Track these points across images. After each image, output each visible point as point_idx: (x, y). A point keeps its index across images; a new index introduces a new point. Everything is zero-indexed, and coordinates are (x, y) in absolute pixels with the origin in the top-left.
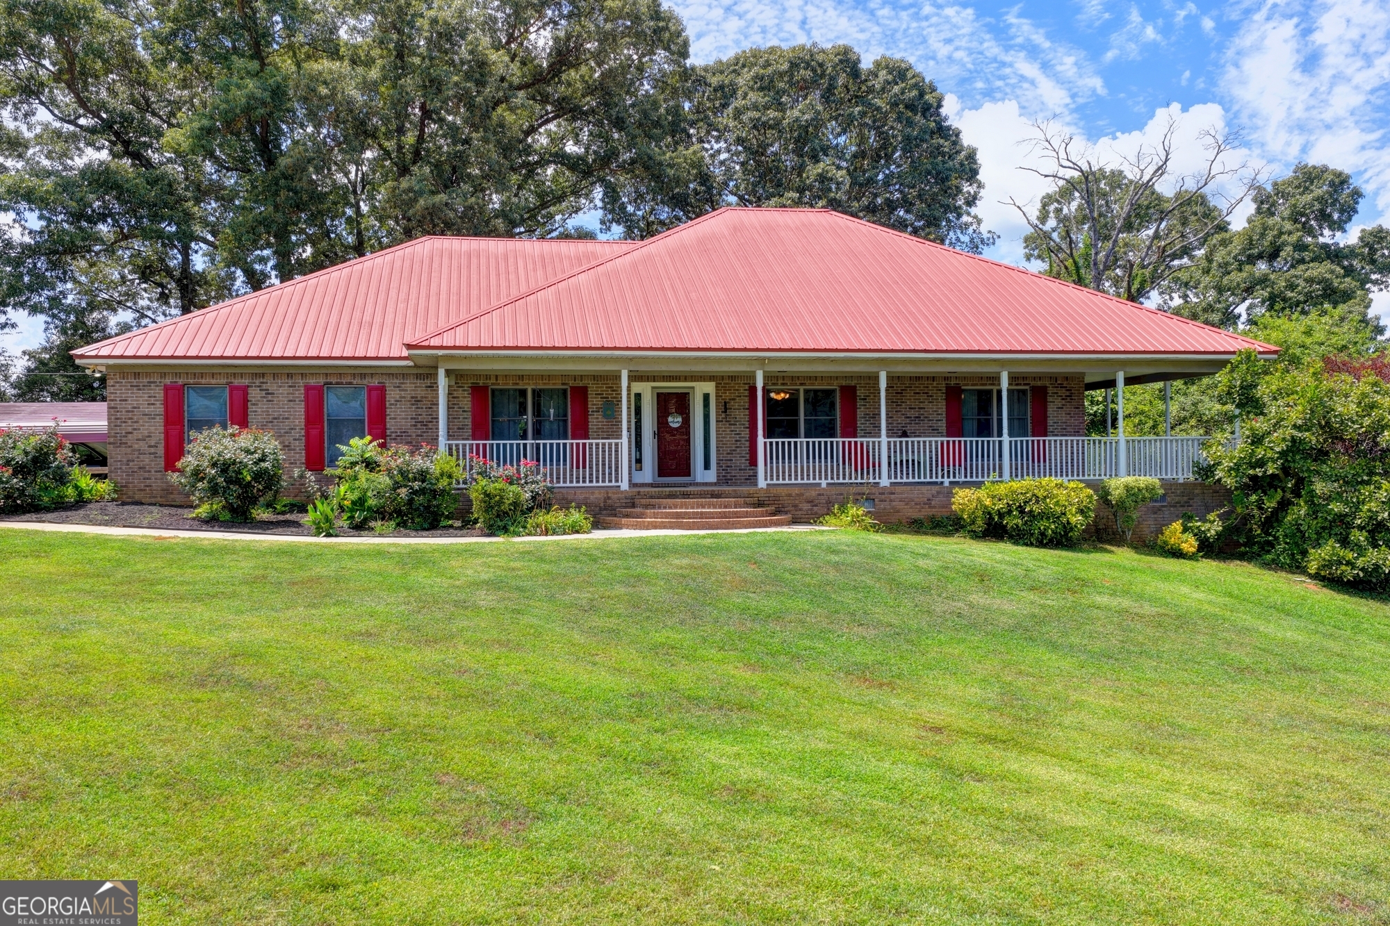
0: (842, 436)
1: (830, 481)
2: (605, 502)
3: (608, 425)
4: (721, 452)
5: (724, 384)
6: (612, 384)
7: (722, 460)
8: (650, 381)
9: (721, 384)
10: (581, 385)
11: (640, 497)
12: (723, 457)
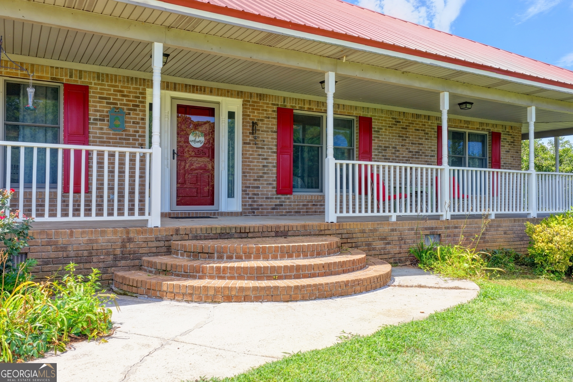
3: (116, 139)
4: (248, 178)
5: (253, 102)
6: (122, 87)
7: (249, 187)
8: (171, 90)
9: (249, 101)
10: (79, 84)
11: (179, 237)
12: (250, 184)
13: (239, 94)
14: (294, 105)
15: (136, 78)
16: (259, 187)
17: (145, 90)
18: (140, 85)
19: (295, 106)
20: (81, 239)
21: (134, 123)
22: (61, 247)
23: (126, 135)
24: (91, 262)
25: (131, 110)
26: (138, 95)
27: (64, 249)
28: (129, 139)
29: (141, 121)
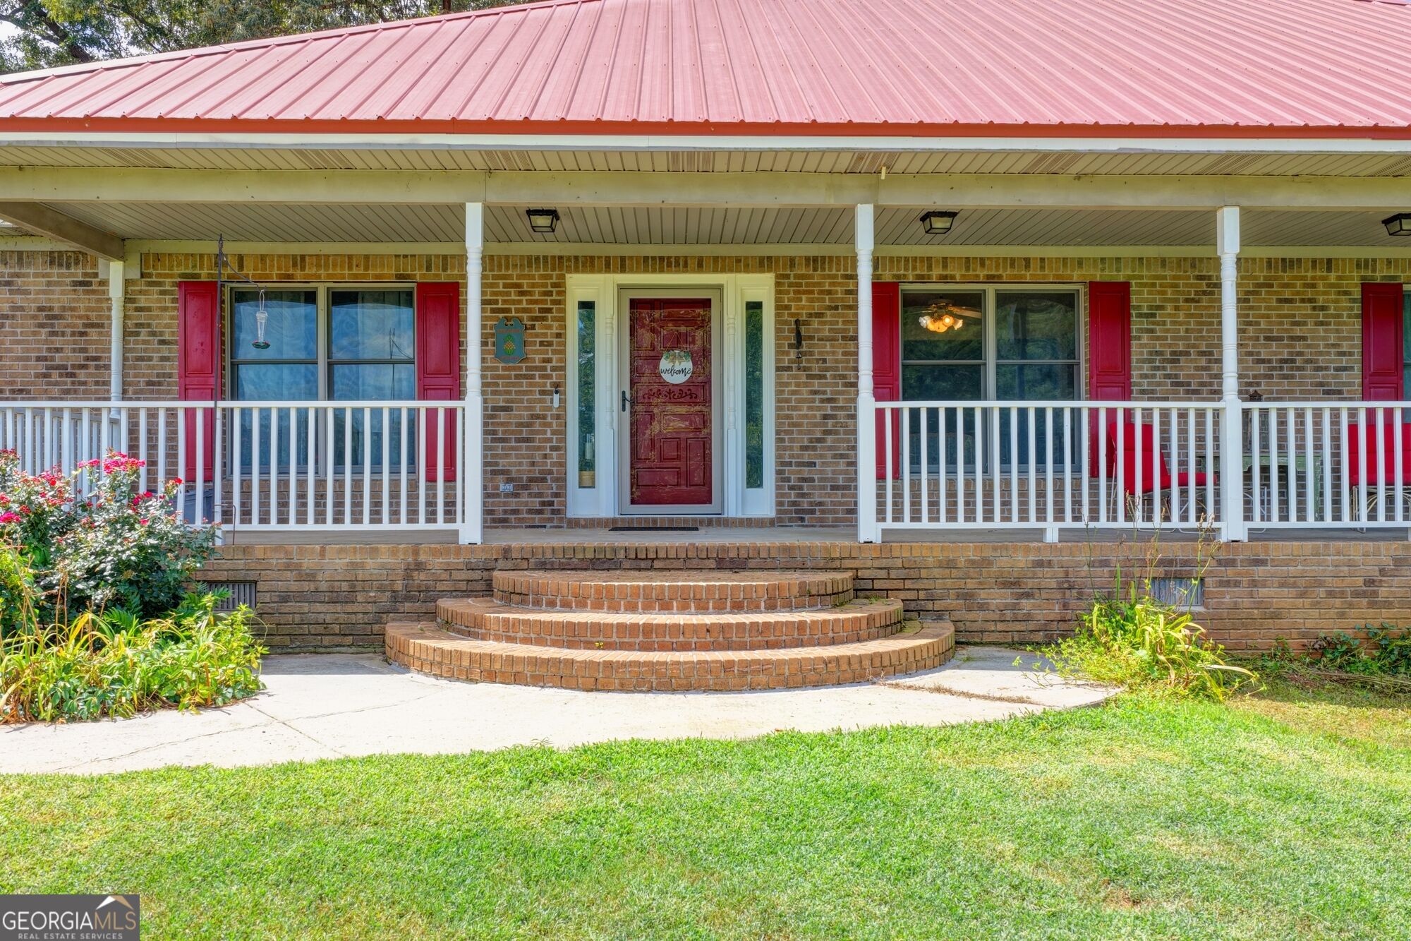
0: (1094, 396)
1: (1069, 523)
2: (408, 576)
3: (509, 377)
4: (787, 444)
5: (796, 276)
6: (519, 277)
7: (790, 464)
8: (614, 272)
9: (788, 277)
10: (443, 280)
11: (509, 564)
12: (792, 456)
13: (764, 264)
14: (902, 272)
15: (545, 257)
16: (815, 464)
17: (563, 277)
18: (553, 269)
19: (905, 275)
20: (337, 561)
21: (542, 344)
22: (306, 574)
23: (528, 368)
24: (353, 602)
25: (536, 319)
26: (550, 289)
27: (311, 577)
28: (533, 377)
29: (555, 340)
